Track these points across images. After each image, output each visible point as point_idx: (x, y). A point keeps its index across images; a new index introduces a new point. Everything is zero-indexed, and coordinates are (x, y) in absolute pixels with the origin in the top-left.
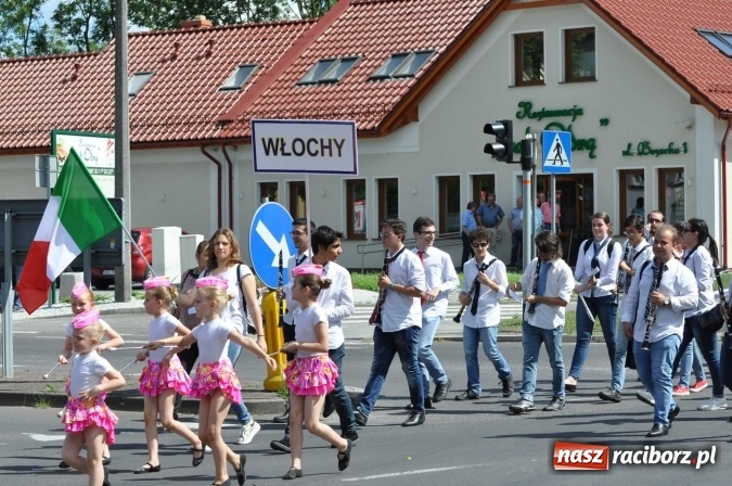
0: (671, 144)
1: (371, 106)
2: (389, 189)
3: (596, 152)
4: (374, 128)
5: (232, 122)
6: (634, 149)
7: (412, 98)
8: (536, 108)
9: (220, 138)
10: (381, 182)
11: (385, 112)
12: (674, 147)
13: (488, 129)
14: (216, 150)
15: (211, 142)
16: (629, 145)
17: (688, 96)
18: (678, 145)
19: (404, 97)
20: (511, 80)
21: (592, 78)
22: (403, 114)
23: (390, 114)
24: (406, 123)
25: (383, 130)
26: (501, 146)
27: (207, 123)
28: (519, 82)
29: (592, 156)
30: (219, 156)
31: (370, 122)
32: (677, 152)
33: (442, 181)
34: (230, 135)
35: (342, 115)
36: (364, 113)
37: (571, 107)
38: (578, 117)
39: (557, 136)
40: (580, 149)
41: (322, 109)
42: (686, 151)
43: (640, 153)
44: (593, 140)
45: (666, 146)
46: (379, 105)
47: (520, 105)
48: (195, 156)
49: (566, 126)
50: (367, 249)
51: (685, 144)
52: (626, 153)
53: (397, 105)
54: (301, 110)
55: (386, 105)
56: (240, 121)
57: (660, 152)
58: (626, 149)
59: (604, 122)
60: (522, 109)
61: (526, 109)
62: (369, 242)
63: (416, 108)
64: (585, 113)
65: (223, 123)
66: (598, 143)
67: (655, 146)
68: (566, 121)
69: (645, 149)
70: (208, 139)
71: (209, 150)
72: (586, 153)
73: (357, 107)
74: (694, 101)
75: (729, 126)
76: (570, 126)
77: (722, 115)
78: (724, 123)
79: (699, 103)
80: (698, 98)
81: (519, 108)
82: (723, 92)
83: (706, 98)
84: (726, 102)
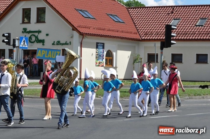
0: (66, 42)
3: (45, 44)
6: (55, 43)
8: (28, 30)
12: (67, 43)
13: (3, 35)
16: (54, 42)
17: (71, 28)
18: (68, 42)
20: (21, 21)
21: (44, 22)
26: (7, 40)
28: (23, 22)
29: (43, 45)
32: (68, 44)
33: (0, 50)
37: (38, 30)
38: (40, 33)
39: (24, 38)
40: (40, 42)
42: (70, 44)
43: (57, 44)
44: (44, 40)
45: (65, 43)
49: (36, 36)
51: (70, 42)
52: (53, 44)
57: (63, 44)
58: (53, 43)
59: (47, 35)
60: (24, 30)
61: (25, 31)
64: (42, 32)
66: (45, 41)
67: (62, 42)
68: (36, 34)
69: (59, 43)
72: (41, 44)
74: (73, 30)
75: (83, 37)
76: (37, 36)
77: (81, 34)
78: (82, 36)
79: (74, 30)
80: (74, 29)
81: (23, 30)
82: (82, 27)
83: (77, 29)
84: (82, 30)
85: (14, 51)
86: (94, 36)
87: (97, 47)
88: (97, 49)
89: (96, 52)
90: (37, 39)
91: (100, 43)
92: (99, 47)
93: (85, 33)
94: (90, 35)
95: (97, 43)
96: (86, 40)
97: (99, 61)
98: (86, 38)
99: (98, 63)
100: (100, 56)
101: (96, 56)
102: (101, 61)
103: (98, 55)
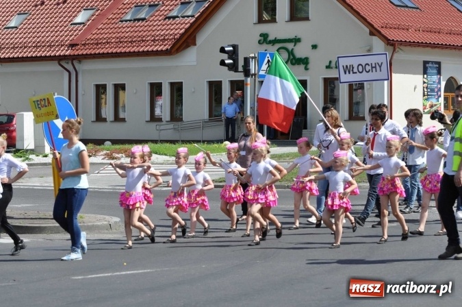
1: (166, 35)
2: (177, 89)
3: (309, 66)
4: (167, 49)
5: (78, 45)
6: (333, 65)
7: (192, 30)
8: (271, 38)
9: (70, 55)
10: (172, 84)
11: (175, 39)
13: (222, 50)
14: (68, 63)
15: (64, 58)
16: (330, 62)
17: (368, 30)
19: (187, 30)
20: (255, 19)
21: (307, 19)
22: (186, 41)
23: (178, 40)
24: (188, 46)
25: (173, 51)
26: (231, 61)
27: (62, 46)
28: (260, 21)
29: (306, 69)
30: (69, 67)
31: (165, 45)
33: (211, 84)
34: (76, 54)
35: (148, 41)
36: (161, 40)
37: (293, 37)
38: (298, 44)
39: (268, 55)
40: (299, 64)
41: (135, 37)
43: (337, 67)
44: (307, 59)
46: (171, 35)
47: (261, 35)
48: (54, 67)
49: (290, 50)
50: (162, 127)
52: (328, 67)
53: (182, 35)
54: (122, 38)
55: (176, 35)
56: (83, 45)
58: (328, 64)
59: (314, 47)
60: (262, 38)
61: (264, 39)
62: (164, 123)
63: (195, 37)
64: (303, 40)
65: (72, 46)
66: (311, 61)
68: (290, 46)
70: (62, 56)
71: (63, 63)
72: (302, 67)
73: (157, 36)
74: (372, 34)
75: (394, 50)
76: (293, 49)
77: (389, 43)
78: (391, 48)
79: (374, 35)
80: (374, 32)
81: (260, 38)
82: (391, 28)
83: (379, 32)
84: (392, 35)
85: (247, 84)
86: (419, 46)
87: (425, 72)
88: (425, 76)
89: (424, 83)
90: (291, 57)
91: (432, 62)
92: (429, 71)
93: (397, 41)
94: (410, 45)
95: (425, 63)
96: (402, 56)
97: (429, 103)
98: (400, 51)
99: (428, 106)
100: (432, 90)
101: (424, 91)
102: (434, 101)
103: (427, 88)
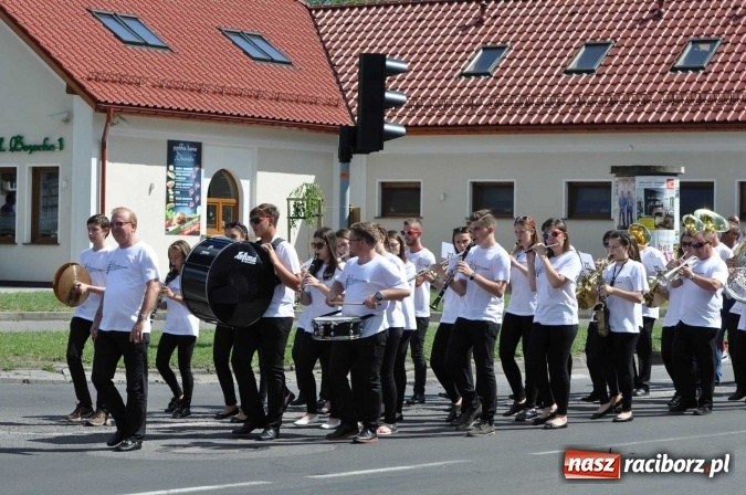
0: (46, 139)
6: (6, 145)
12: (50, 143)
16: (2, 141)
17: (64, 84)
18: (53, 141)
32: (52, 148)
42: (61, 148)
43: (13, 150)
45: (41, 142)
51: (60, 140)
57: (34, 148)
67: (29, 141)
69: (18, 145)
74: (70, 91)
75: (108, 120)
77: (99, 106)
78: (104, 116)
79: (75, 93)
80: (74, 87)
83: (82, 88)
84: (104, 93)
87: (171, 160)
88: (171, 168)
89: (169, 179)
91: (185, 143)
92: (179, 158)
93: (114, 103)
94: (138, 111)
95: (172, 144)
96: (122, 130)
97: (178, 215)
98: (122, 122)
99: (175, 221)
100: (184, 193)
101: (168, 194)
102: (187, 212)
103: (174, 188)
